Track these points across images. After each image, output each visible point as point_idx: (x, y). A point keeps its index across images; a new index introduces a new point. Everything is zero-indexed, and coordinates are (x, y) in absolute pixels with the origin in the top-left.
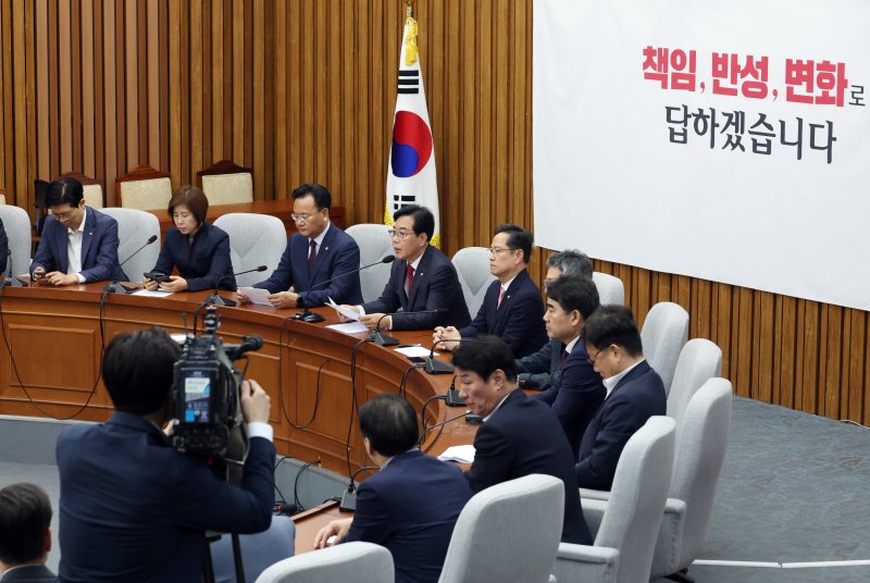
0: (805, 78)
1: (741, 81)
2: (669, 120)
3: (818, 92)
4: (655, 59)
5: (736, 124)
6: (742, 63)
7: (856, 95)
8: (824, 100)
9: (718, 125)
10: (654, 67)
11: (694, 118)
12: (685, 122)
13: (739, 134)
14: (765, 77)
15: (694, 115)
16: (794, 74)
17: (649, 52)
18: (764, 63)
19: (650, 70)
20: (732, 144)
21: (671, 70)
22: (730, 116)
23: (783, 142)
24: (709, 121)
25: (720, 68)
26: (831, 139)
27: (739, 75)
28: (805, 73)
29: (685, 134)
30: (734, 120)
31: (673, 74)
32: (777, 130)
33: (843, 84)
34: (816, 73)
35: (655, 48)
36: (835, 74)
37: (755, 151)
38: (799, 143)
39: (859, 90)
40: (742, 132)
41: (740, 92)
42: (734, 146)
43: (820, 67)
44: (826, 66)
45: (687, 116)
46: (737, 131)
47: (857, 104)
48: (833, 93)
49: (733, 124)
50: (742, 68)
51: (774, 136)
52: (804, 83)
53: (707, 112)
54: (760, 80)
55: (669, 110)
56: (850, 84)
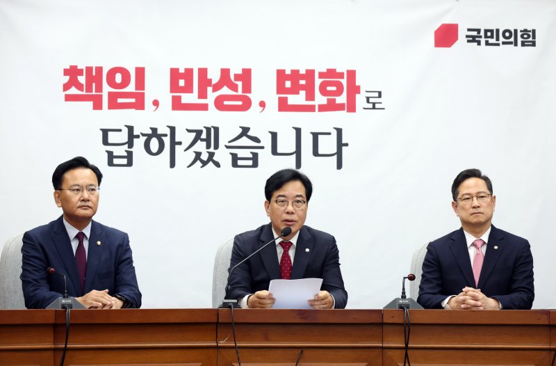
0: (303, 88)
1: (212, 96)
2: (105, 142)
3: (320, 99)
4: (82, 79)
5: (208, 140)
6: (214, 76)
7: (371, 100)
8: (331, 106)
9: (180, 143)
10: (79, 87)
11: (143, 139)
12: (130, 144)
13: (212, 150)
14: (247, 88)
15: (143, 135)
16: (288, 84)
17: (72, 72)
18: (246, 76)
19: (73, 91)
20: (202, 161)
21: (107, 89)
22: (199, 133)
23: (274, 152)
24: (167, 140)
25: (182, 83)
26: (340, 145)
27: (210, 89)
28: (302, 82)
29: (129, 156)
30: (204, 136)
31: (110, 94)
32: (266, 141)
33: (354, 90)
34: (318, 81)
35: (81, 66)
36: (344, 81)
37: (235, 165)
38: (298, 152)
39: (377, 95)
40: (216, 147)
41: (212, 106)
42: (204, 163)
43: (321, 75)
44: (331, 73)
45: (132, 137)
46: (208, 146)
47: (374, 108)
48: (342, 99)
49: (202, 140)
50: (214, 82)
51: (262, 148)
52: (303, 93)
53: (163, 130)
54: (240, 92)
55: (105, 133)
56: (362, 90)
